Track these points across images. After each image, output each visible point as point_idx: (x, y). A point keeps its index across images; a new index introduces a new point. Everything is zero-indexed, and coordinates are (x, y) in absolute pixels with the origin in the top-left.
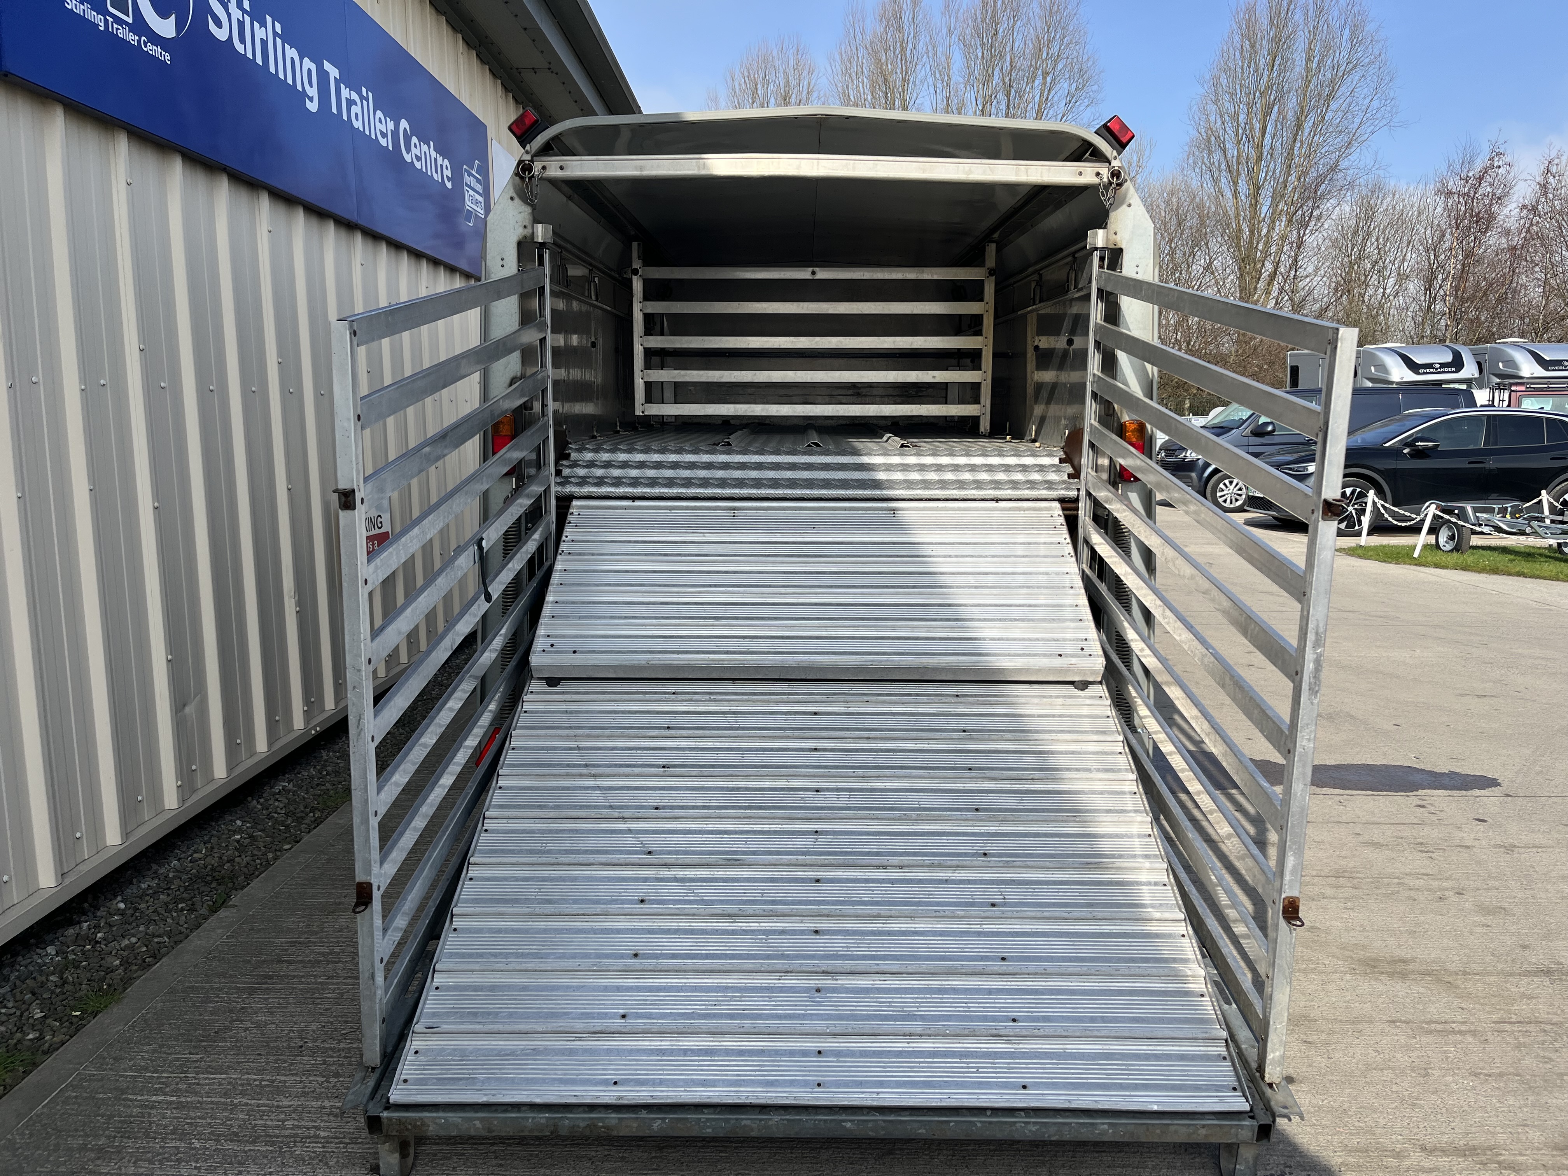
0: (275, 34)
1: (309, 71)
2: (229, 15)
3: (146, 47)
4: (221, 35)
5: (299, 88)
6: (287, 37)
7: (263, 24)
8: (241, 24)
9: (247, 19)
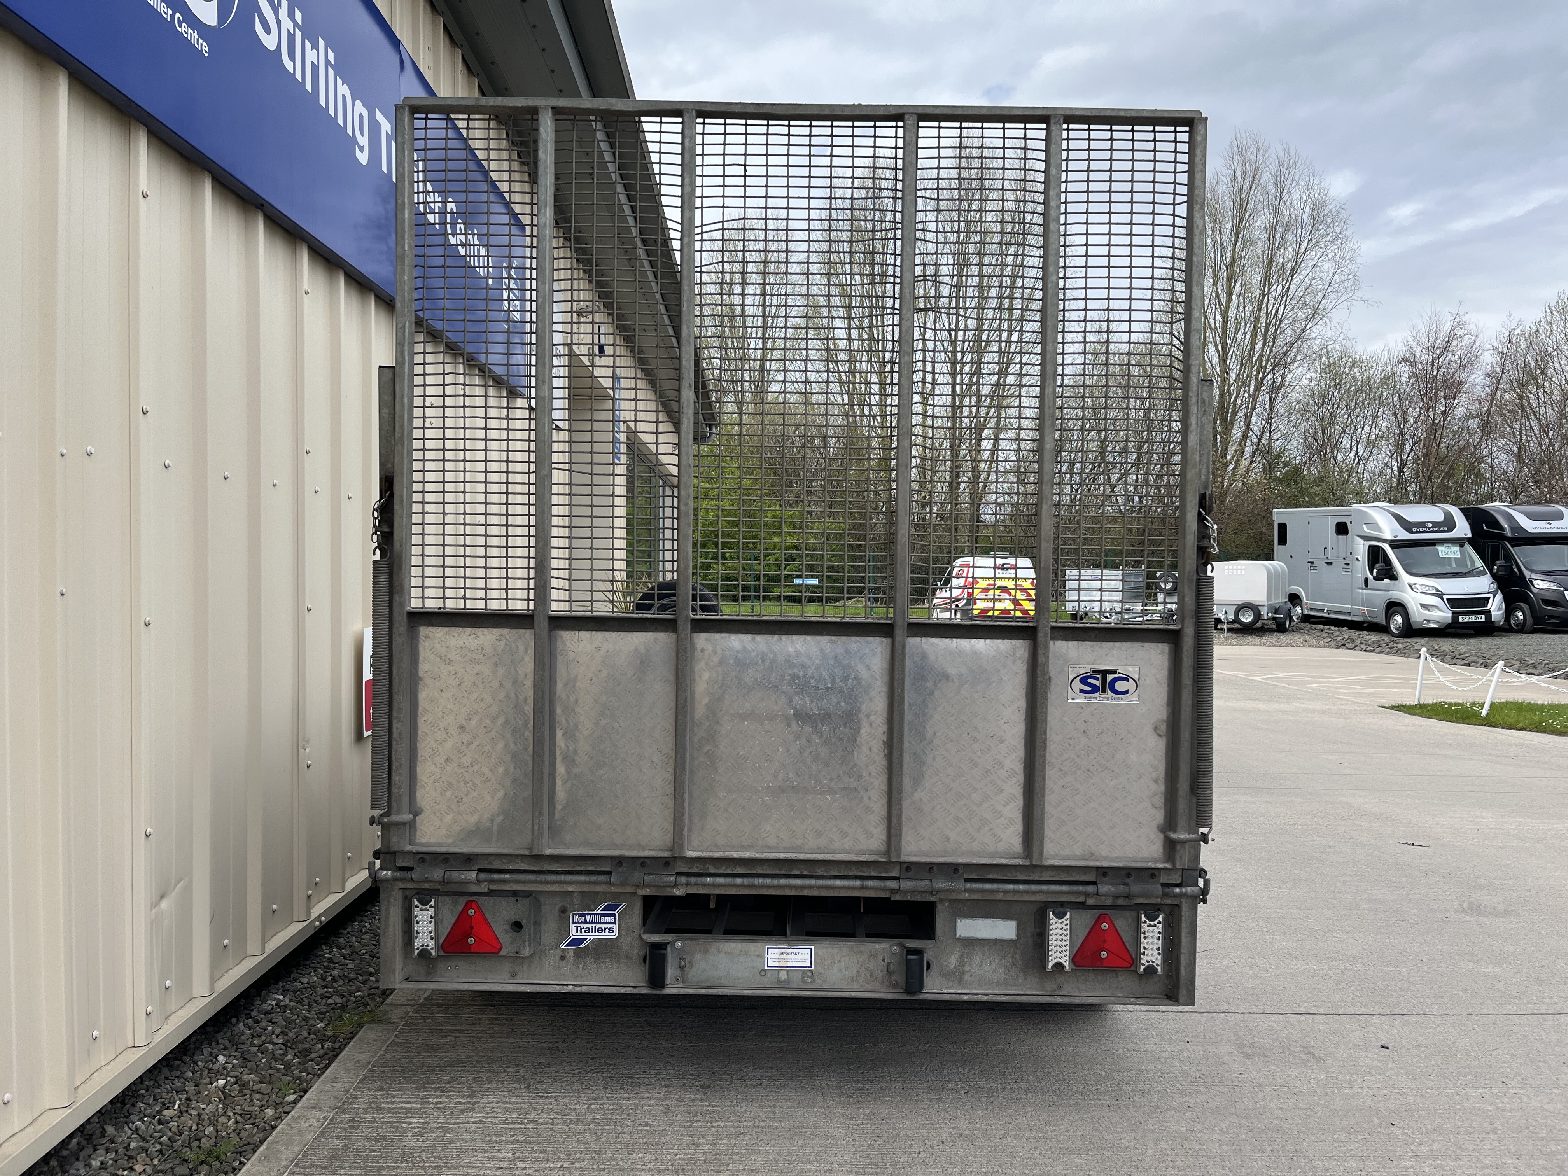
0: (327, 62)
1: (361, 116)
2: (279, 22)
3: (180, 27)
4: (269, 42)
5: (350, 132)
6: (341, 69)
7: (315, 46)
8: (291, 37)
9: (298, 35)
